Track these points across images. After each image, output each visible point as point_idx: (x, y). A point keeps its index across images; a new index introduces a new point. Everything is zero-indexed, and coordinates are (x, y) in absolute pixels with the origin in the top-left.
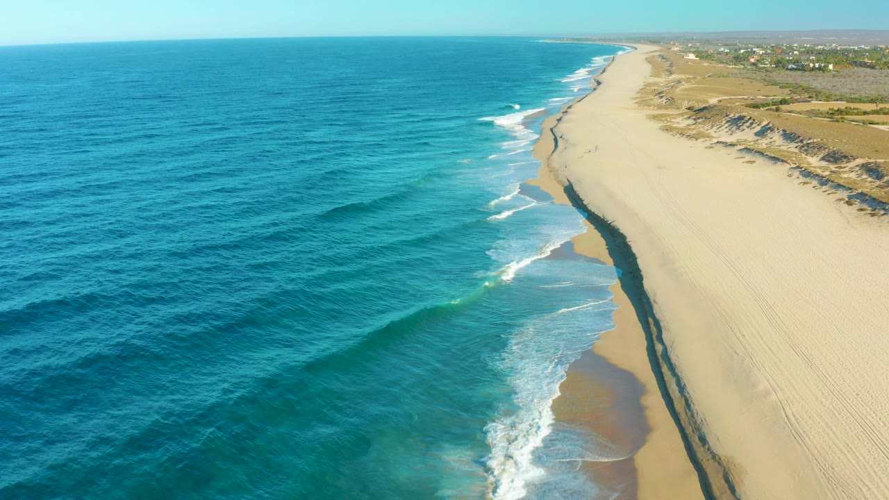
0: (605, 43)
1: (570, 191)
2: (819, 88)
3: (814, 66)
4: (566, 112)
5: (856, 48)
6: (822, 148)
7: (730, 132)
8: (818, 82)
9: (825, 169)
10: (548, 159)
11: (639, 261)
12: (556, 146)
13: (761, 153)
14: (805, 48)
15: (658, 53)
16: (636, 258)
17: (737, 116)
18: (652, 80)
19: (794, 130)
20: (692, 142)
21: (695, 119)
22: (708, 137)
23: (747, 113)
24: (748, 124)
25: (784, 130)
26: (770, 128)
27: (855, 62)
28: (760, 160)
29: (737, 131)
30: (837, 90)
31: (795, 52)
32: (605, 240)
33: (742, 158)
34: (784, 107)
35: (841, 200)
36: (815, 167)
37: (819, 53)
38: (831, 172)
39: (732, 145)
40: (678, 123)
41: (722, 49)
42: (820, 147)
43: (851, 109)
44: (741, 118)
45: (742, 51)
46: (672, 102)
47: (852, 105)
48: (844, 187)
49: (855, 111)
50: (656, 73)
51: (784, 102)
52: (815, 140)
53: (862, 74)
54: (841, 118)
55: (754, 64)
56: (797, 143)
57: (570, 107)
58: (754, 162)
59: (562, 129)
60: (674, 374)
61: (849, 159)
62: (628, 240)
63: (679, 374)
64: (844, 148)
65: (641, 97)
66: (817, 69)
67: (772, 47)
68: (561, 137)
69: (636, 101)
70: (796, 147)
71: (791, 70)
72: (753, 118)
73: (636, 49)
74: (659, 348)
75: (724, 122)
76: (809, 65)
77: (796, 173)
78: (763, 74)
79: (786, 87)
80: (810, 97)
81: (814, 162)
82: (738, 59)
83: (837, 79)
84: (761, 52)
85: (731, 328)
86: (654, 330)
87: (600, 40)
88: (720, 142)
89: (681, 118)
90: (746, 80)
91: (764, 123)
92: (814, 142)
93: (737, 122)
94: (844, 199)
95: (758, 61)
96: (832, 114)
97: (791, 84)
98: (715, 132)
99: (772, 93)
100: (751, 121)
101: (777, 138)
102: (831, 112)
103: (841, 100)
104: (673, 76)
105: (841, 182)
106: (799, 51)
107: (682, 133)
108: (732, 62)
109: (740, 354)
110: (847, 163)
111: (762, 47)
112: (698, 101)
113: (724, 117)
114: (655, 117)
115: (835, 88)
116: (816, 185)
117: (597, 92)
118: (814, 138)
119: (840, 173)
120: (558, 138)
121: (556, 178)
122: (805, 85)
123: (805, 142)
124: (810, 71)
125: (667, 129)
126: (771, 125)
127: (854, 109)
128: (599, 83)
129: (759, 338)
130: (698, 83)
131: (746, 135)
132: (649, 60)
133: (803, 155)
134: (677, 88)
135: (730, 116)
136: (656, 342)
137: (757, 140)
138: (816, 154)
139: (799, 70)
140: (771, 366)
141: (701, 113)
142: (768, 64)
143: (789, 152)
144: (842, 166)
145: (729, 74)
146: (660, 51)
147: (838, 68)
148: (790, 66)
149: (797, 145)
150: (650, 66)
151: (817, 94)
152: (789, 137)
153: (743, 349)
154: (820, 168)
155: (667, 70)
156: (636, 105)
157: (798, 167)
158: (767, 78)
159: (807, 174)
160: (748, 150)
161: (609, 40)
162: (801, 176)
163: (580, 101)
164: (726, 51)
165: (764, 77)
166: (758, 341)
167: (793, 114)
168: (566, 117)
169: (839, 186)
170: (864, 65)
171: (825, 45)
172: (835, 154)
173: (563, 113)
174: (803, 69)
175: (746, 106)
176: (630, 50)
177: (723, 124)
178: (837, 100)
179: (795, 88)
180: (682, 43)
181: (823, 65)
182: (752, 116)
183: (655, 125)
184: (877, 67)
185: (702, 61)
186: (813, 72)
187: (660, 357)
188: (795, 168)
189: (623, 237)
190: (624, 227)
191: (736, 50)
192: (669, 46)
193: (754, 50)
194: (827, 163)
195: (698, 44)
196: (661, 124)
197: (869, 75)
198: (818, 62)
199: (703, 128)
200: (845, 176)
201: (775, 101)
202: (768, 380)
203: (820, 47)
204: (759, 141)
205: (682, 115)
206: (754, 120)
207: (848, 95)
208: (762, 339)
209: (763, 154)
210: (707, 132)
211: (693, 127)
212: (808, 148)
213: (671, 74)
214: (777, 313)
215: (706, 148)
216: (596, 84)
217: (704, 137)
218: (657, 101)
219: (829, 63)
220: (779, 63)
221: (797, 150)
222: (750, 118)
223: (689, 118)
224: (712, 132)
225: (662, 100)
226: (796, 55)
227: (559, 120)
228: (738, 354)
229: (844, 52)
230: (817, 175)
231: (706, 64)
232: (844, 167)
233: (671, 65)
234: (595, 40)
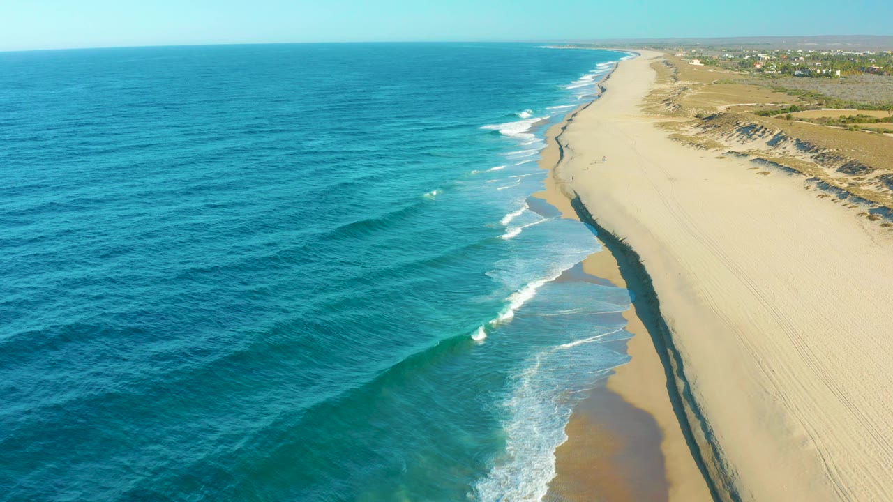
0: (609, 49)
1: (578, 205)
2: (828, 95)
3: (821, 72)
4: (571, 120)
5: (862, 54)
6: (839, 158)
7: (741, 142)
8: (826, 89)
9: (844, 181)
10: (554, 169)
11: (654, 283)
12: (562, 156)
13: (775, 164)
14: (809, 53)
15: (662, 59)
16: (651, 280)
17: (748, 124)
18: (657, 86)
19: (808, 140)
20: (702, 152)
21: (704, 128)
22: (719, 147)
23: (758, 121)
24: (760, 133)
25: (797, 140)
26: (782, 137)
27: (863, 68)
28: (774, 171)
29: (749, 140)
30: (847, 97)
31: (801, 58)
32: (616, 259)
33: (755, 168)
34: (794, 115)
35: (863, 214)
36: (832, 179)
37: (825, 59)
38: (850, 184)
39: (745, 155)
40: (687, 131)
41: (727, 55)
42: (837, 158)
43: (862, 116)
44: (752, 127)
45: (747, 57)
46: (679, 110)
47: (864, 113)
48: (865, 200)
49: (867, 119)
50: (661, 79)
51: (793, 109)
52: (831, 150)
53: (871, 81)
54: (855, 126)
55: (759, 70)
56: (812, 152)
57: (574, 115)
58: (767, 173)
59: (567, 137)
60: (699, 416)
61: (868, 170)
62: (641, 259)
63: (705, 416)
64: (862, 159)
65: (647, 105)
66: (824, 75)
67: (777, 53)
68: (567, 146)
69: (642, 108)
70: (811, 157)
71: (797, 76)
72: (765, 126)
73: (640, 55)
74: (680, 384)
75: (735, 130)
76: (816, 71)
77: (813, 185)
78: (770, 81)
79: (794, 94)
80: (820, 104)
81: (831, 173)
82: (743, 65)
83: (845, 85)
84: (766, 58)
85: (759, 362)
86: (674, 363)
87: (602, 46)
88: (732, 152)
89: (689, 127)
90: (753, 86)
91: (777, 132)
92: (830, 152)
93: (749, 131)
94: (865, 214)
95: (764, 67)
96: (844, 122)
97: (800, 91)
98: (726, 141)
99: (781, 100)
100: (762, 130)
101: (790, 148)
102: (842, 120)
103: (852, 107)
104: (679, 83)
105: (861, 195)
106: (804, 57)
107: (691, 142)
108: (737, 68)
109: (771, 393)
110: (865, 174)
111: (767, 53)
112: (706, 109)
113: (735, 125)
114: (663, 125)
115: (844, 95)
116: (835, 197)
117: (601, 100)
118: (830, 148)
119: (859, 185)
120: (563, 147)
121: (563, 190)
122: (814, 91)
123: (820, 152)
124: (817, 77)
125: (676, 138)
126: (783, 134)
127: (866, 116)
128: (603, 90)
129: (791, 375)
130: (705, 90)
131: (759, 144)
132: (653, 66)
133: (819, 166)
134: (684, 94)
135: (741, 125)
136: (677, 377)
137: (770, 150)
138: (832, 165)
139: (806, 76)
140: (805, 407)
141: (710, 121)
142: (773, 69)
143: (804, 162)
144: (861, 177)
145: (735, 80)
146: (664, 57)
147: (845, 74)
148: (796, 73)
149: (812, 155)
150: (654, 72)
151: (825, 101)
152: (803, 146)
153: (774, 387)
154: (838, 180)
155: (673, 77)
156: (643, 113)
157: (815, 179)
158: (774, 85)
159: (825, 186)
160: (761, 160)
161: (612, 46)
162: (818, 189)
163: (584, 108)
164: (731, 57)
165: (771, 84)
166: (790, 378)
167: (804, 122)
168: (572, 125)
169: (860, 199)
170: (872, 71)
171: (830, 51)
172: (852, 165)
173: (568, 120)
174: (810, 75)
175: (755, 114)
176: (634, 55)
177: (734, 133)
178: (848, 107)
179: (804, 95)
180: (686, 49)
181: (830, 71)
182: (762, 124)
183: (663, 134)
184: (885, 73)
185: (707, 67)
186: (821, 79)
187: (682, 396)
188: (812, 180)
189: (636, 256)
190: (637, 245)
191: (740, 56)
192: (673, 52)
193: (759, 55)
194: (844, 174)
195: (702, 50)
196: (670, 133)
197: (877, 82)
198: (825, 68)
199: (713, 137)
200: (864, 188)
201: (784, 108)
202: (804, 425)
203: (825, 53)
204: (772, 151)
205: (691, 123)
206: (766, 129)
207: (858, 103)
208: (794, 375)
209: (777, 164)
210: (718, 141)
211: (703, 135)
212: (823, 159)
213: (677, 80)
214: (808, 344)
215: (717, 158)
216: (601, 91)
217: (714, 146)
218: (664, 108)
219: (837, 69)
220: (786, 70)
221: (812, 161)
222: (762, 127)
223: (698, 126)
224: (722, 141)
225: (669, 107)
226: (802, 61)
227: (564, 128)
228: (768, 393)
229: (849, 57)
230: (836, 188)
231: (711, 71)
232: (862, 179)
233: (676, 71)
234: (597, 46)
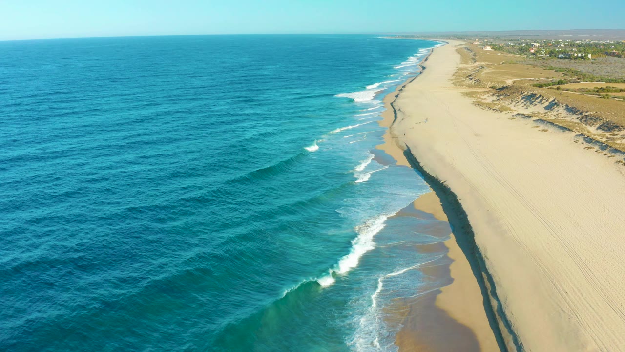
0: (426, 39)
1: (408, 154)
2: (584, 71)
3: (578, 55)
4: (401, 90)
5: (604, 42)
6: (598, 119)
7: (525, 107)
8: (582, 67)
9: (602, 136)
10: (390, 127)
11: (469, 218)
12: (396, 117)
13: (552, 123)
14: (568, 42)
15: (464, 46)
16: (467, 215)
17: (530, 94)
18: (462, 66)
19: (574, 105)
20: (498, 114)
21: (498, 96)
22: (510, 110)
23: (537, 91)
24: (539, 100)
25: (567, 105)
26: (556, 103)
27: (607, 53)
28: (551, 129)
29: (531, 106)
30: (597, 73)
31: (562, 46)
32: (439, 198)
33: (537, 127)
34: (562, 86)
35: (619, 162)
36: (594, 135)
37: (579, 46)
38: (607, 138)
39: (529, 117)
40: (485, 99)
41: (509, 43)
42: (596, 119)
43: (610, 88)
44: (533, 96)
45: (524, 45)
46: (478, 82)
47: (611, 85)
48: (620, 151)
49: (614, 89)
50: (464, 60)
51: (560, 82)
52: (592, 113)
53: (613, 61)
54: (607, 95)
55: (533, 54)
56: (577, 115)
57: (404, 87)
58: (547, 130)
59: (399, 103)
60: (511, 331)
61: (620, 128)
62: (458, 198)
63: (515, 331)
64: (615, 120)
65: (456, 79)
66: (580, 57)
67: (545, 42)
68: (399, 110)
69: (452, 82)
70: (578, 118)
71: (560, 58)
72: (542, 95)
73: (448, 43)
74: (494, 303)
75: (520, 98)
76: (574, 55)
77: (581, 140)
78: (542, 61)
79: (560, 71)
80: (579, 79)
81: (593, 130)
82: (522, 50)
83: (595, 65)
84: (537, 45)
85: (554, 285)
86: (488, 284)
87: (421, 37)
88: (520, 114)
89: (487, 95)
90: (530, 65)
91: (551, 100)
92: (591, 115)
93: (531, 98)
94: (621, 162)
95: (536, 52)
96: (598, 91)
97: (563, 69)
98: (515, 106)
99: (551, 76)
100: (541, 98)
101: (561, 111)
102: (596, 90)
103: (602, 80)
104: (477, 63)
105: (617, 147)
106: (564, 45)
107: (489, 107)
108: (518, 52)
109: (567, 312)
110: (618, 131)
111: (537, 42)
112: (498, 82)
113: (520, 95)
114: (468, 94)
115: (596, 72)
116: (598, 149)
117: (422, 75)
118: (591, 112)
119: (614, 139)
120: (397, 111)
121: (397, 143)
122: (573, 69)
123: (584, 114)
124: (575, 59)
125: (478, 104)
126: (556, 101)
127: (613, 87)
128: (424, 68)
129: (580, 296)
130: (496, 68)
131: (538, 109)
132: (458, 51)
133: (584, 125)
134: (482, 72)
135: (524, 94)
136: (491, 298)
137: (547, 113)
138: (593, 124)
139: (567, 58)
140: (595, 324)
141: (502, 91)
142: (543, 53)
143: (572, 122)
144: (615, 134)
145: (517, 61)
146: (465, 44)
147: (594, 56)
148: (560, 56)
149: (578, 117)
150: (459, 56)
151: (583, 77)
152: (571, 110)
153: (568, 307)
154: (599, 135)
155: (473, 59)
156: (453, 85)
157: (582, 135)
158: (545, 65)
159: (589, 140)
160: (541, 121)
161: (428, 37)
162: (585, 142)
163: (411, 82)
164: (512, 44)
165: (543, 64)
166: (580, 299)
167: (570, 92)
168: (402, 94)
169: (616, 151)
170: (613, 55)
171: (581, 40)
172: (608, 124)
173: (399, 91)
174: (570, 57)
175: (534, 86)
176: (444, 43)
177: (520, 100)
178: (599, 81)
179: (567, 72)
180: (480, 39)
181: (584, 55)
182: (541, 94)
183: (469, 101)
184: (623, 56)
185: (496, 51)
186: (577, 60)
187: (496, 313)
188: (580, 135)
189: (454, 196)
190: (454, 187)
191: (519, 44)
192: (471, 41)
193: (532, 43)
194: (603, 131)
195: (492, 40)
196: (473, 100)
197: (618, 62)
198: (580, 52)
199: (505, 103)
200: (618, 142)
201: (554, 81)
202: (595, 341)
203: (578, 42)
204: (549, 113)
205: (488, 92)
206: (543, 97)
207: (606, 77)
208: (583, 296)
209: (553, 124)
210: (508, 106)
211: (497, 102)
212: (587, 119)
213: (475, 61)
214: (591, 269)
215: (509, 119)
216: (422, 69)
217: (506, 110)
218: (468, 81)
219: (588, 53)
220: (552, 54)
221: (578, 121)
222: (540, 96)
223: (493, 95)
224: (512, 106)
225: (471, 81)
226: (562, 47)
227: (397, 96)
228: (564, 312)
229: (596, 45)
230: (598, 142)
231: (499, 54)
232: (617, 135)
233: (475, 55)
234: (418, 37)
